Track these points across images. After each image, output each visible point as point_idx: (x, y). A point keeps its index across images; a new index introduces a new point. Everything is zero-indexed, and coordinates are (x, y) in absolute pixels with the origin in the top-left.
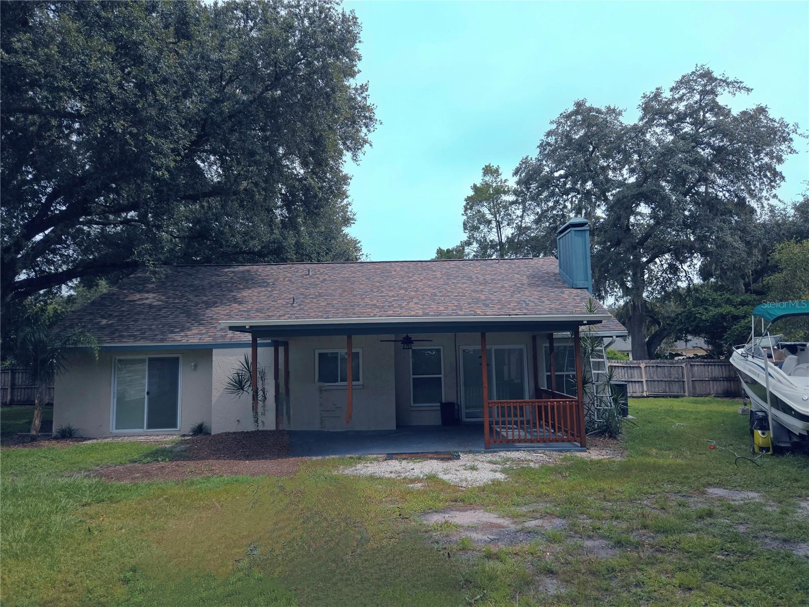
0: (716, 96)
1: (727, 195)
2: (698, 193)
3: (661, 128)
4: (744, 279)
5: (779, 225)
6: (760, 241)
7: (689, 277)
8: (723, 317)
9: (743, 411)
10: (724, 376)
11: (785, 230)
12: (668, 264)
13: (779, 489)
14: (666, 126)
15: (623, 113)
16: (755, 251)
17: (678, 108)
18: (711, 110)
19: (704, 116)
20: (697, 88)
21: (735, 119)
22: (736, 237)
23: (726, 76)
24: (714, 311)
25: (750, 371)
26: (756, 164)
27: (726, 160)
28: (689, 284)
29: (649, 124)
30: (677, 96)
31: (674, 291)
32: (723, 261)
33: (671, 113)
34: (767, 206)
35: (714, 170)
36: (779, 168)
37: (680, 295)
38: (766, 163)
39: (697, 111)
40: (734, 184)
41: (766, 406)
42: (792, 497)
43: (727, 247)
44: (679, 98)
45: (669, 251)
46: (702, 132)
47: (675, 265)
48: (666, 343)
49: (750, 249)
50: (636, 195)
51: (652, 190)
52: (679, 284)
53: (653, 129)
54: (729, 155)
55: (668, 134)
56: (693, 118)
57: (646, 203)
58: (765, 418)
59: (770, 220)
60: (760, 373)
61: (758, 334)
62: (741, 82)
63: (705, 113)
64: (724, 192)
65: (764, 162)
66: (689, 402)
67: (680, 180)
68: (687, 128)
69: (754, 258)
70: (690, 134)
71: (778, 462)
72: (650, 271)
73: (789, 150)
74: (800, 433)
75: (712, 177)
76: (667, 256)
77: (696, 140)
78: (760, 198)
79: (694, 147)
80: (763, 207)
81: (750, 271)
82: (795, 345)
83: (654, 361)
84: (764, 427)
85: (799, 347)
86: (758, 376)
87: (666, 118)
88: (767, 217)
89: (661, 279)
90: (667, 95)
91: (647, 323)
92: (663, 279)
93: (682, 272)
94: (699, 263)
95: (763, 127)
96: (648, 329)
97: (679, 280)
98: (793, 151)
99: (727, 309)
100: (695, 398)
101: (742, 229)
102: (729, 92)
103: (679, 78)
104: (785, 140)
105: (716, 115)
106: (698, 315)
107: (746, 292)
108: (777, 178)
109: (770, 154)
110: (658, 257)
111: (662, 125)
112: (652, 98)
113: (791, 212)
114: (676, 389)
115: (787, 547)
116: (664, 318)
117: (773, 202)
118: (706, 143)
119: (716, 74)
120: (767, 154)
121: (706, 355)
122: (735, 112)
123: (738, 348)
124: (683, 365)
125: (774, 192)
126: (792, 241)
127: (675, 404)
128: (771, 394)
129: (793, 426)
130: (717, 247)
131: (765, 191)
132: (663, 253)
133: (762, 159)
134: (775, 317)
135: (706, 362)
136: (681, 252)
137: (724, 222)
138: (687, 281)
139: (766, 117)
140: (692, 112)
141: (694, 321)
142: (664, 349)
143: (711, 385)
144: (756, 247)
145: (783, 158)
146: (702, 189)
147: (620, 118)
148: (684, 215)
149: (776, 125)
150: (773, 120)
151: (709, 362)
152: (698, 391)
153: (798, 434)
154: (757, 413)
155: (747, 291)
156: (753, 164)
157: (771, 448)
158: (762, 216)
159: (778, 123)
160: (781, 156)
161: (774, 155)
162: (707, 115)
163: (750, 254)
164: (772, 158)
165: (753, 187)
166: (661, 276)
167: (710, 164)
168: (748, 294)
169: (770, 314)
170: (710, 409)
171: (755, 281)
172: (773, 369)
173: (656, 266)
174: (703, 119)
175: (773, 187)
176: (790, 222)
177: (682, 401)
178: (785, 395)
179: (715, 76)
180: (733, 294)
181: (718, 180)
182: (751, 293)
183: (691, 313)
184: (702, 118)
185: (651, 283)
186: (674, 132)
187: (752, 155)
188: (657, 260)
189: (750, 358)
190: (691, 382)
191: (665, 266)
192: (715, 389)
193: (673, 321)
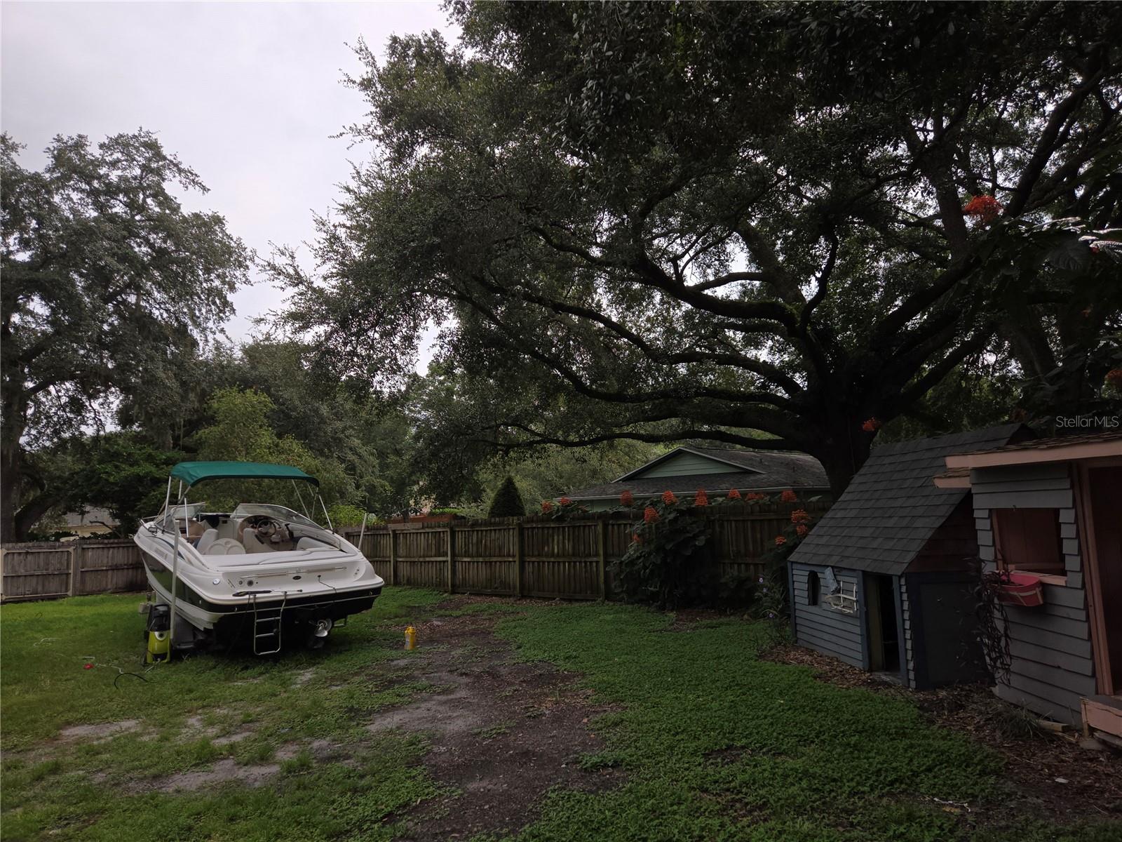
0: (164, 180)
1: (165, 315)
2: (124, 302)
3: (80, 195)
4: (174, 431)
5: (223, 367)
6: (198, 383)
7: (100, 420)
8: (139, 479)
9: (146, 608)
10: (130, 562)
11: (229, 374)
12: (69, 397)
13: (166, 708)
14: (89, 194)
15: (20, 150)
16: (192, 396)
17: (108, 175)
18: (155, 196)
19: (144, 200)
20: (139, 159)
21: (185, 220)
22: (170, 374)
23: (179, 159)
24: (128, 471)
25: (157, 551)
26: (204, 285)
27: (168, 268)
28: (98, 431)
29: (62, 182)
30: (108, 159)
31: (73, 438)
32: (149, 402)
33: (97, 179)
34: (213, 342)
35: (151, 278)
36: (230, 297)
37: (83, 445)
38: (217, 287)
39: (135, 191)
40: (175, 302)
41: (169, 597)
42: (180, 714)
43: (156, 384)
44: (111, 162)
45: (72, 377)
46: (139, 221)
47: (81, 399)
48: (51, 517)
49: (186, 392)
50: (26, 281)
51: (54, 280)
52: (83, 428)
53: (67, 192)
54: (172, 263)
55: (90, 207)
56: (129, 198)
57: (42, 298)
58: (167, 615)
59: (214, 360)
60: (169, 554)
61: (174, 501)
62: (196, 175)
63: (146, 197)
64: (162, 311)
65: (214, 284)
66: (71, 605)
67: (100, 278)
68: (119, 209)
69: (189, 406)
70: (121, 217)
71: (174, 672)
72: (38, 403)
73: (244, 279)
74: (205, 628)
75: (148, 287)
76: (68, 385)
77: (129, 229)
78: (204, 329)
79: (124, 238)
80: (207, 341)
81: (182, 420)
82: (217, 516)
83: (23, 544)
84: (163, 627)
85: (222, 519)
86: (166, 557)
87: (89, 183)
88: (210, 355)
89: (55, 419)
90: (93, 151)
91: (23, 485)
92: (59, 418)
93: (90, 412)
94: (117, 402)
95: (217, 241)
96: (23, 495)
97: (84, 422)
98: (247, 282)
99: (146, 468)
100: (82, 598)
101: (178, 364)
102: (181, 182)
103: (114, 135)
104: (240, 266)
105: (160, 204)
106: (104, 476)
107: (174, 448)
108: (227, 309)
109: (221, 277)
110: (54, 384)
111: (82, 191)
112: (70, 146)
113: (238, 354)
114: (53, 586)
115: (156, 785)
116: (52, 479)
117: (220, 337)
118: (143, 237)
119: (165, 151)
120: (218, 276)
121: (109, 533)
122: (186, 211)
123: (146, 521)
124: (71, 549)
125: (222, 325)
126: (235, 388)
127: (48, 610)
128: (178, 579)
129: (198, 619)
130: (143, 382)
131: (211, 322)
132: (63, 380)
133: (212, 280)
134: (196, 479)
135: (106, 544)
136: (92, 382)
137: (157, 351)
138: (95, 426)
139: (223, 231)
140: (126, 188)
141: (97, 483)
142: (46, 527)
143: (109, 577)
144: (193, 389)
145: (236, 286)
146: (132, 299)
147: (13, 155)
148: (101, 328)
149: (233, 244)
150: (230, 238)
151: (112, 543)
152: (88, 588)
153: (202, 629)
154: (158, 608)
155: (176, 445)
156: (201, 284)
157: (168, 656)
158: (205, 352)
159: (235, 243)
160: (234, 283)
161: (227, 280)
162: (149, 201)
163: (184, 398)
164: (224, 283)
165: (197, 313)
166: (56, 413)
167: (145, 267)
168: (176, 450)
169: (191, 476)
170: (100, 611)
171: (187, 434)
172: (186, 548)
173: (49, 397)
174: (143, 204)
175: (221, 318)
176: (236, 365)
177: (61, 604)
178: (194, 580)
179: (164, 153)
180: (157, 449)
181: (156, 293)
182: (179, 449)
183: (93, 471)
184: (141, 201)
185: (38, 423)
186: (100, 207)
187: (200, 273)
188: (52, 388)
189: (159, 534)
190: (79, 574)
191: (64, 400)
192: (115, 580)
193: (65, 482)
